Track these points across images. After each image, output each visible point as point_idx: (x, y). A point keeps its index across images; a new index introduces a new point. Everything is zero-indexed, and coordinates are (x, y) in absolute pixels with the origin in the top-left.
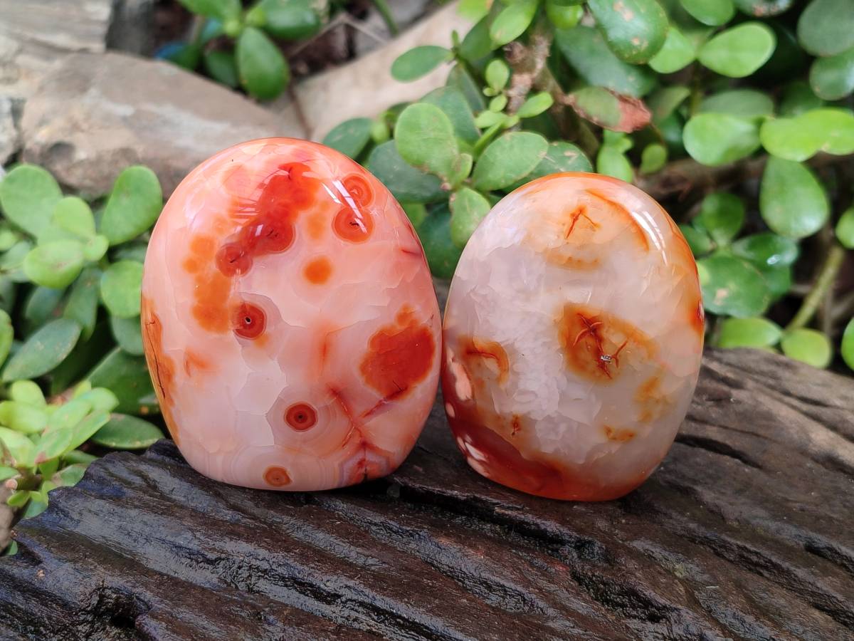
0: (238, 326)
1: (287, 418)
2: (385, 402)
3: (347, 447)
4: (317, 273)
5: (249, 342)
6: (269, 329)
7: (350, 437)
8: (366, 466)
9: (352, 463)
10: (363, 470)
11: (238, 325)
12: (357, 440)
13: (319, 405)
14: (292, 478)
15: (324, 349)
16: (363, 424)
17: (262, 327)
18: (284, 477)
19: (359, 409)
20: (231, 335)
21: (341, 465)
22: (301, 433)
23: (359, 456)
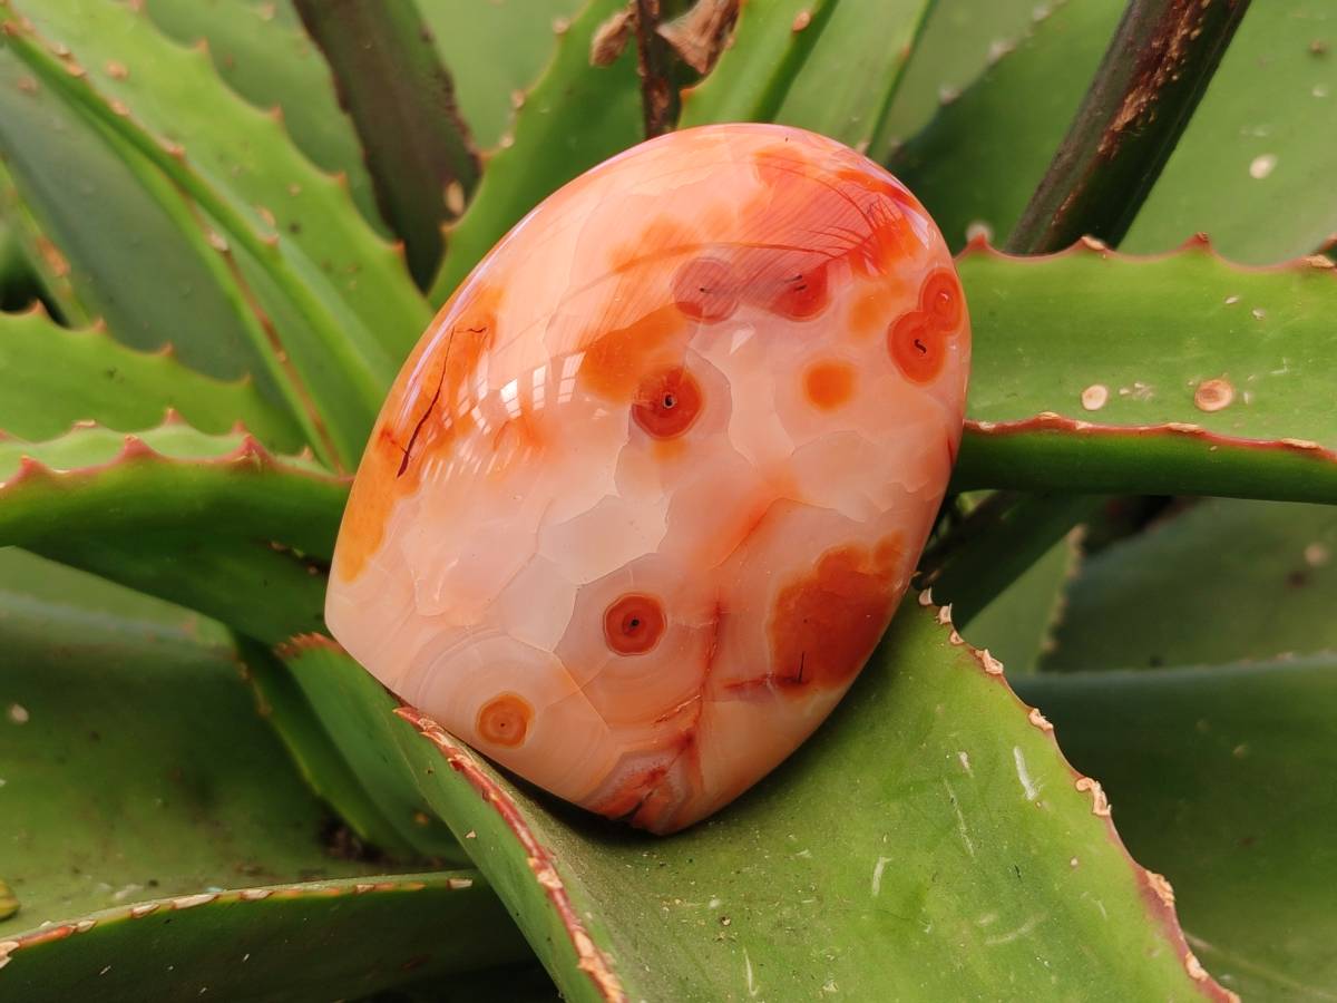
0: (645, 402)
1: (612, 611)
2: (769, 684)
3: (662, 726)
4: (826, 386)
5: (647, 440)
6: (692, 435)
7: (680, 711)
8: (656, 787)
9: (643, 766)
10: (644, 792)
11: (647, 401)
12: (684, 725)
13: (682, 618)
14: (529, 736)
15: (756, 524)
16: (714, 701)
17: (684, 423)
18: (516, 727)
19: (728, 669)
20: (625, 412)
21: (625, 758)
22: (612, 655)
23: (665, 760)
